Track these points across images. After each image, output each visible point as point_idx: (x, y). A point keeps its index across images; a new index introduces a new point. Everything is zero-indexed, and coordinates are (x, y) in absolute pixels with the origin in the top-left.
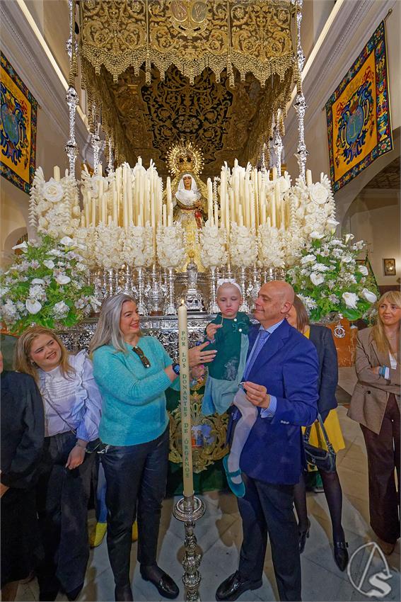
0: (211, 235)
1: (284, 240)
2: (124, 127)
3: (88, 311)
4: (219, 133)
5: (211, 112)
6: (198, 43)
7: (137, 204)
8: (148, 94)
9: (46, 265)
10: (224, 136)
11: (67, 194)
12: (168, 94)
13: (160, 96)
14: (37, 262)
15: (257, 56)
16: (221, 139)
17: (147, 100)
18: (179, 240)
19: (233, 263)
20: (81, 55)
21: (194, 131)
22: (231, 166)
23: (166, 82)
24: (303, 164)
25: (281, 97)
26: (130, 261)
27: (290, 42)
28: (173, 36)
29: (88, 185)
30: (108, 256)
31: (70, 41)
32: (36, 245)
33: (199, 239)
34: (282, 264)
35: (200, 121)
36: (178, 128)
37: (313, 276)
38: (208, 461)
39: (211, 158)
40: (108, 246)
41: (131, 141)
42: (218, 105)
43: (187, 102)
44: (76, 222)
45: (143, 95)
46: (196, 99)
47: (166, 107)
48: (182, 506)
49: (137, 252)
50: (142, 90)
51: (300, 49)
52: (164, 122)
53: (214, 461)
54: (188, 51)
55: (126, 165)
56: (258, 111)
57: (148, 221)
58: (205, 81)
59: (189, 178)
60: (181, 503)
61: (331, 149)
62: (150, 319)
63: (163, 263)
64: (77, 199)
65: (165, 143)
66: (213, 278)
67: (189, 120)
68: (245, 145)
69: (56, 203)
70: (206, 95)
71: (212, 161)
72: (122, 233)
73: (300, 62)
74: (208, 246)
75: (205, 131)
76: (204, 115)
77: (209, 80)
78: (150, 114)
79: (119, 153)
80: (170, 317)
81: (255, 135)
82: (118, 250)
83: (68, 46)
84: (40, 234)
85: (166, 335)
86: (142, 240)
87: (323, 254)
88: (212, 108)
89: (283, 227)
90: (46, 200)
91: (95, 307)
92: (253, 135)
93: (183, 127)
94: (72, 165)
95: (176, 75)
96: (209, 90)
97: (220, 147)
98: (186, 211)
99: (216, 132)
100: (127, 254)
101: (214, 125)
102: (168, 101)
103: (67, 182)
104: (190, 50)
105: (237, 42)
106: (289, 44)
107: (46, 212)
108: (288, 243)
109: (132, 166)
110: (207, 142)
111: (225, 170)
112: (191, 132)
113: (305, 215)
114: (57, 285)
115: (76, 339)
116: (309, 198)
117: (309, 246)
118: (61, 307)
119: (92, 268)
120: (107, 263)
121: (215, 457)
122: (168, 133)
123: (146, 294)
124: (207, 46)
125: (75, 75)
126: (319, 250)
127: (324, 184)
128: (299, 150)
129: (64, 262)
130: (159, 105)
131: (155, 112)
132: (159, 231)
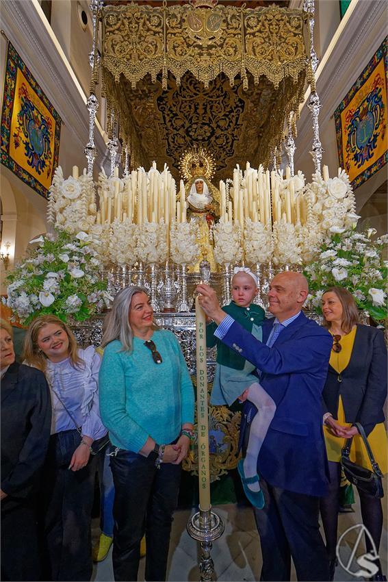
0: (225, 230)
1: (300, 235)
2: (140, 136)
3: (101, 305)
4: (230, 140)
5: (223, 119)
6: (213, 51)
7: (151, 204)
8: (164, 104)
9: (61, 258)
10: (235, 143)
11: (84, 191)
12: (182, 103)
13: (174, 106)
14: (52, 256)
15: (270, 60)
16: (232, 146)
17: (163, 110)
18: (193, 236)
19: (248, 260)
20: (102, 66)
21: (206, 139)
22: (243, 168)
23: (181, 92)
24: (319, 161)
25: (294, 100)
26: (143, 257)
27: (303, 46)
28: (189, 46)
29: (105, 186)
30: (123, 252)
31: (93, 53)
32: (52, 239)
33: (213, 235)
34: (299, 261)
35: (212, 128)
36: (191, 136)
37: (335, 271)
38: (221, 470)
39: (222, 165)
40: (122, 242)
41: (146, 150)
42: (230, 112)
43: (201, 111)
44: (92, 218)
45: (159, 105)
46: (209, 107)
47: (180, 115)
48: (197, 522)
49: (151, 248)
50: (157, 100)
51: (313, 52)
52: (178, 131)
53: (228, 471)
54: (203, 58)
55: (141, 169)
56: (269, 117)
57: (163, 218)
58: (218, 89)
59: (201, 182)
60: (196, 518)
61: (341, 154)
62: (162, 316)
63: (176, 259)
64: (93, 197)
65: (178, 151)
66: (227, 274)
67: (201, 127)
68: (256, 151)
69: (74, 200)
70: (219, 103)
71: (223, 167)
72: (137, 229)
73: (314, 64)
74: (222, 242)
75: (217, 138)
76: (217, 123)
77: (222, 88)
78: (165, 123)
79: (135, 160)
80: (183, 314)
81: (266, 140)
82: (132, 246)
83: (91, 57)
84: (57, 230)
85: (178, 332)
86: (156, 237)
87: (344, 249)
88: (225, 115)
89: (299, 224)
90: (64, 197)
91: (108, 302)
92: (264, 140)
93: (196, 135)
94: (90, 166)
95: (190, 85)
96: (222, 98)
97: (231, 153)
98: (198, 214)
99: (227, 139)
100: (140, 250)
101: (225, 132)
102: (182, 110)
103: (85, 180)
104: (205, 57)
105: (251, 48)
106: (302, 48)
107: (64, 208)
108: (306, 239)
109: (147, 170)
110: (218, 149)
111: (237, 173)
112: (203, 140)
113: (322, 210)
114: (71, 278)
115: (88, 335)
116: (327, 192)
117: (328, 241)
118: (73, 300)
119: (106, 264)
120: (121, 260)
121: (229, 466)
122: (181, 141)
123: (159, 291)
124: (221, 53)
125: (96, 83)
126: (339, 245)
127: (342, 178)
128: (314, 147)
129: (79, 257)
130: (173, 114)
131: (170, 121)
132: (173, 227)
